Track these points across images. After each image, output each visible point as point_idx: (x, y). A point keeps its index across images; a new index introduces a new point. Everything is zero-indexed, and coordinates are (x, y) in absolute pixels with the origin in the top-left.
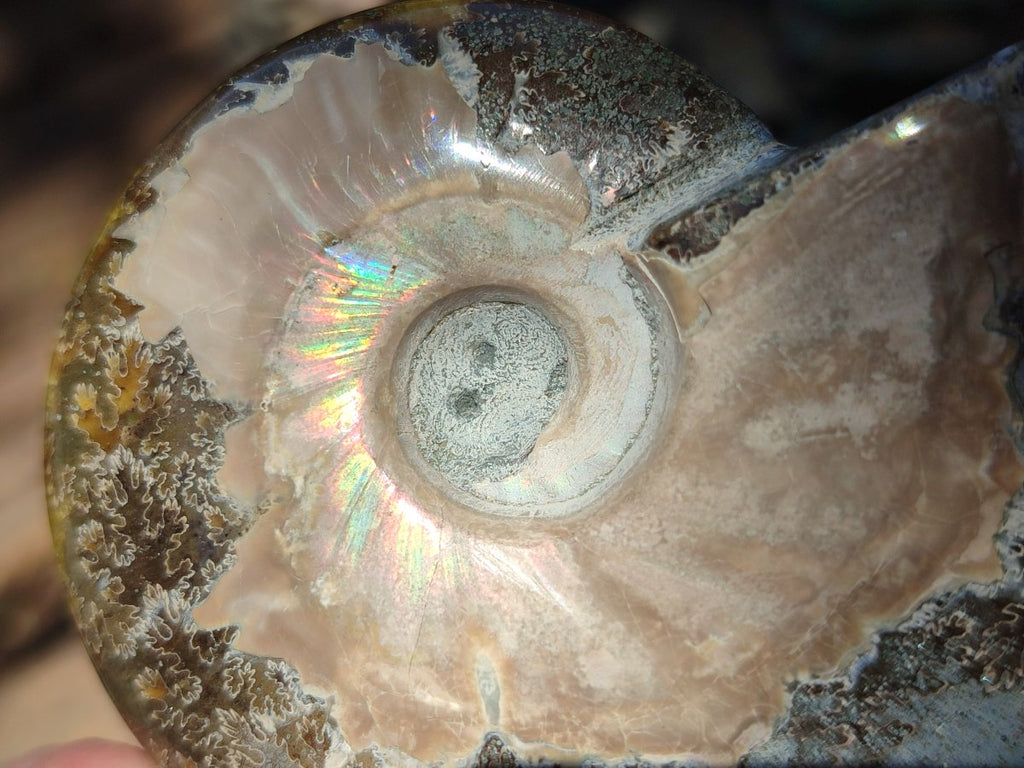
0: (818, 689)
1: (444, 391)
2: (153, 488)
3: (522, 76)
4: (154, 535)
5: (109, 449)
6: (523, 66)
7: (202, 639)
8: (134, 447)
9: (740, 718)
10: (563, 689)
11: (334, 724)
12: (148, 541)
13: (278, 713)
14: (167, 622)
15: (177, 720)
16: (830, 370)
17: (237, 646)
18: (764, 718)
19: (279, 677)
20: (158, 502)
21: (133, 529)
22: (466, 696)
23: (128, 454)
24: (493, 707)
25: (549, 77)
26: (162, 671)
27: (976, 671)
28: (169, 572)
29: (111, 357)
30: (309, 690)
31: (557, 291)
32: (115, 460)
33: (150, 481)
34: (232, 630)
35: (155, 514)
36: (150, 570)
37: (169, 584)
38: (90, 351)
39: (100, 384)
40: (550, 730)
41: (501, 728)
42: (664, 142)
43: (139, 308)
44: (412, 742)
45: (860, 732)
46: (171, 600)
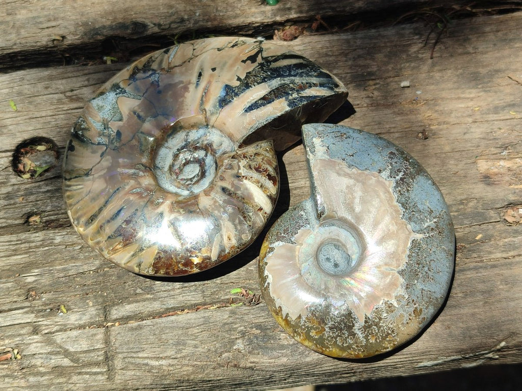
0: (404, 215)
1: (333, 268)
2: (335, 322)
3: (283, 235)
4: (343, 325)
5: (325, 330)
6: (281, 234)
7: (366, 322)
8: (326, 324)
9: (405, 229)
10: (392, 256)
11: (388, 301)
12: (344, 327)
13: (383, 312)
14: (361, 329)
15: (380, 335)
16: (350, 196)
17: (369, 316)
18: (406, 225)
19: (377, 309)
20: (338, 322)
21: (341, 329)
22: (389, 274)
23: (327, 326)
24: (392, 270)
25: (284, 230)
26: (370, 334)
27: (408, 190)
28: (351, 324)
29: (308, 324)
30: (381, 304)
31: (322, 240)
32: (327, 329)
33: (333, 323)
34: (365, 315)
35: (339, 323)
36: (350, 328)
37: (353, 326)
38: (304, 329)
39: (312, 328)
40: (399, 261)
41: (397, 270)
42: (302, 215)
43: (300, 315)
44: (396, 287)
45: (413, 211)
46: (357, 326)
